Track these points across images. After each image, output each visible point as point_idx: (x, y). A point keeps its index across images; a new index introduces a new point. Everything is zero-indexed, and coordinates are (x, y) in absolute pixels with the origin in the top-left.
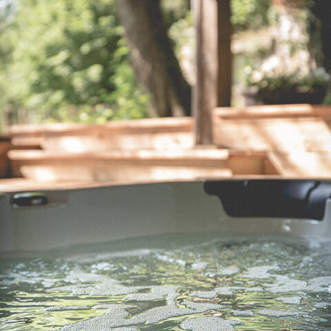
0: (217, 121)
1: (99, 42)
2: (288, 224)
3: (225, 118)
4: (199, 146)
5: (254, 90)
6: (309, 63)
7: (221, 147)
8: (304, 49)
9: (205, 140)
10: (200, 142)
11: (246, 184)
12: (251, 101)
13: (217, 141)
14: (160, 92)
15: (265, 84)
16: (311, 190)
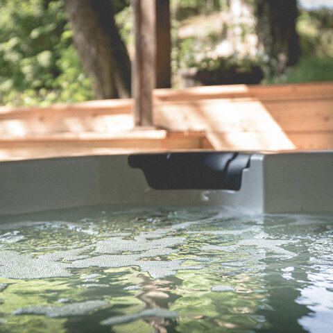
0: (156, 102)
1: (50, 27)
2: (207, 195)
3: (164, 99)
4: (138, 128)
5: (193, 71)
6: (257, 47)
7: (160, 128)
8: (252, 33)
9: (145, 121)
10: (139, 124)
11: (168, 157)
12: (191, 82)
13: (156, 123)
14: (106, 75)
15: (204, 65)
16: (229, 161)
